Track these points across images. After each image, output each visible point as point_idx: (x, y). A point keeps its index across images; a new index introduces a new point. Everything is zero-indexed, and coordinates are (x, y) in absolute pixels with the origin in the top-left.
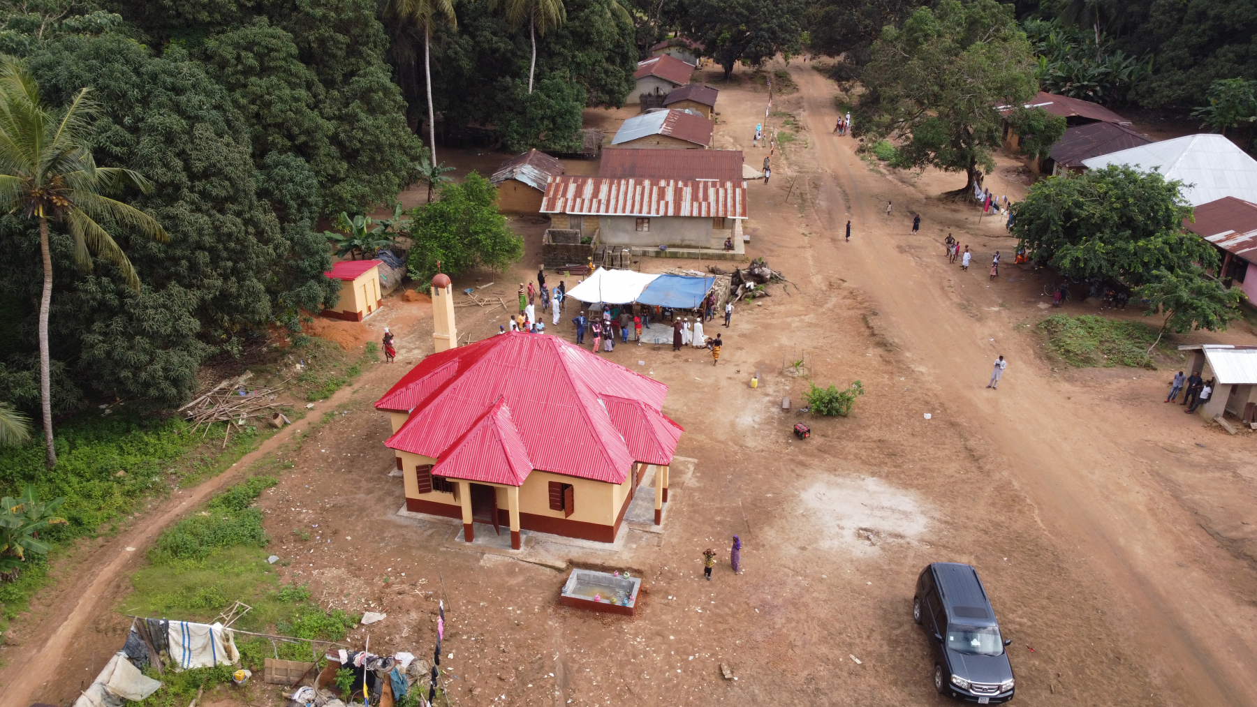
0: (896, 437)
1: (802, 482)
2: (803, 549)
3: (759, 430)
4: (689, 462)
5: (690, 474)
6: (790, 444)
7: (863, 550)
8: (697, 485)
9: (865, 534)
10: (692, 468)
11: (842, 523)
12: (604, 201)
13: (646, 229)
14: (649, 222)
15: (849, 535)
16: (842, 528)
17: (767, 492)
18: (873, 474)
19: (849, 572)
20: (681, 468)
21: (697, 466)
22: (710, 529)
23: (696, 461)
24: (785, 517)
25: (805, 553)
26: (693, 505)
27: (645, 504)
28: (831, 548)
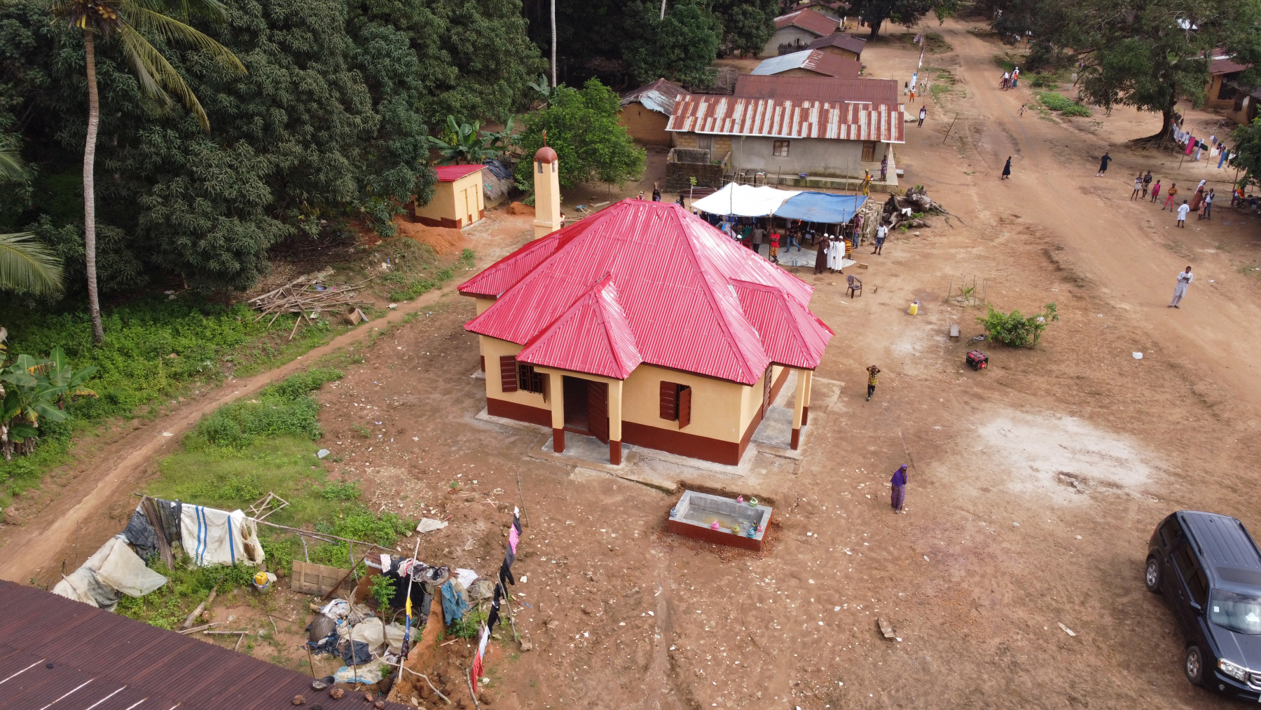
0: (1099, 375)
1: (979, 416)
2: (986, 490)
3: (920, 358)
4: (834, 385)
5: (835, 397)
6: (962, 375)
7: (1065, 497)
8: (844, 410)
9: (1068, 479)
10: (838, 392)
11: (1035, 465)
12: (738, 121)
13: (784, 154)
14: (788, 146)
15: (1046, 480)
16: (1037, 470)
17: (935, 423)
18: (1072, 414)
19: (1049, 522)
20: (825, 390)
21: (844, 392)
22: (861, 460)
23: (843, 384)
24: (960, 453)
25: (988, 495)
26: (839, 432)
27: (779, 426)
28: (1023, 492)
